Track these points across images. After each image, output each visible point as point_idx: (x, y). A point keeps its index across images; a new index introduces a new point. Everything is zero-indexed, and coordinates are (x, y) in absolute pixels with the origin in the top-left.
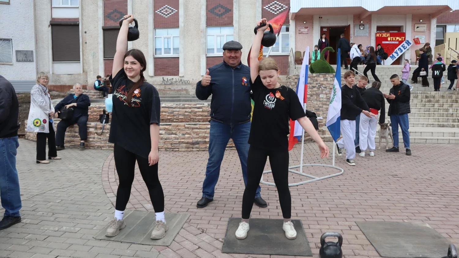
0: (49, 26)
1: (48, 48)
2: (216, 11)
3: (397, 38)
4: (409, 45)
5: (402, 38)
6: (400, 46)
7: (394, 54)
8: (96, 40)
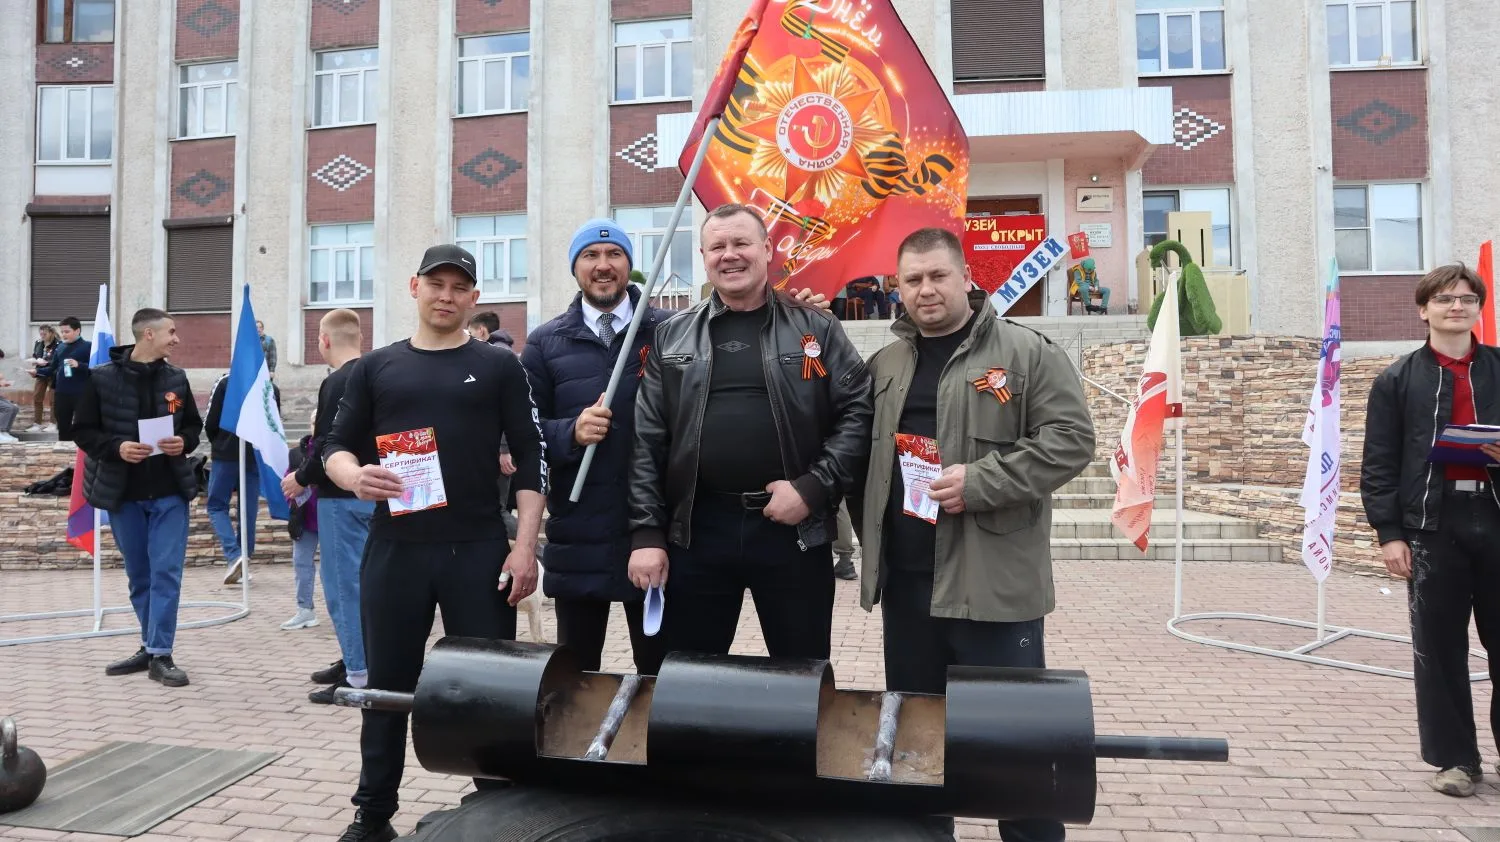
0: (24, 218)
1: (19, 282)
2: (481, 169)
3: (1021, 234)
4: (1056, 255)
5: (1036, 234)
6: (1029, 259)
7: (1012, 283)
8: (146, 257)
